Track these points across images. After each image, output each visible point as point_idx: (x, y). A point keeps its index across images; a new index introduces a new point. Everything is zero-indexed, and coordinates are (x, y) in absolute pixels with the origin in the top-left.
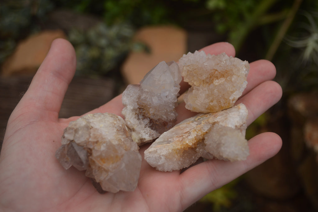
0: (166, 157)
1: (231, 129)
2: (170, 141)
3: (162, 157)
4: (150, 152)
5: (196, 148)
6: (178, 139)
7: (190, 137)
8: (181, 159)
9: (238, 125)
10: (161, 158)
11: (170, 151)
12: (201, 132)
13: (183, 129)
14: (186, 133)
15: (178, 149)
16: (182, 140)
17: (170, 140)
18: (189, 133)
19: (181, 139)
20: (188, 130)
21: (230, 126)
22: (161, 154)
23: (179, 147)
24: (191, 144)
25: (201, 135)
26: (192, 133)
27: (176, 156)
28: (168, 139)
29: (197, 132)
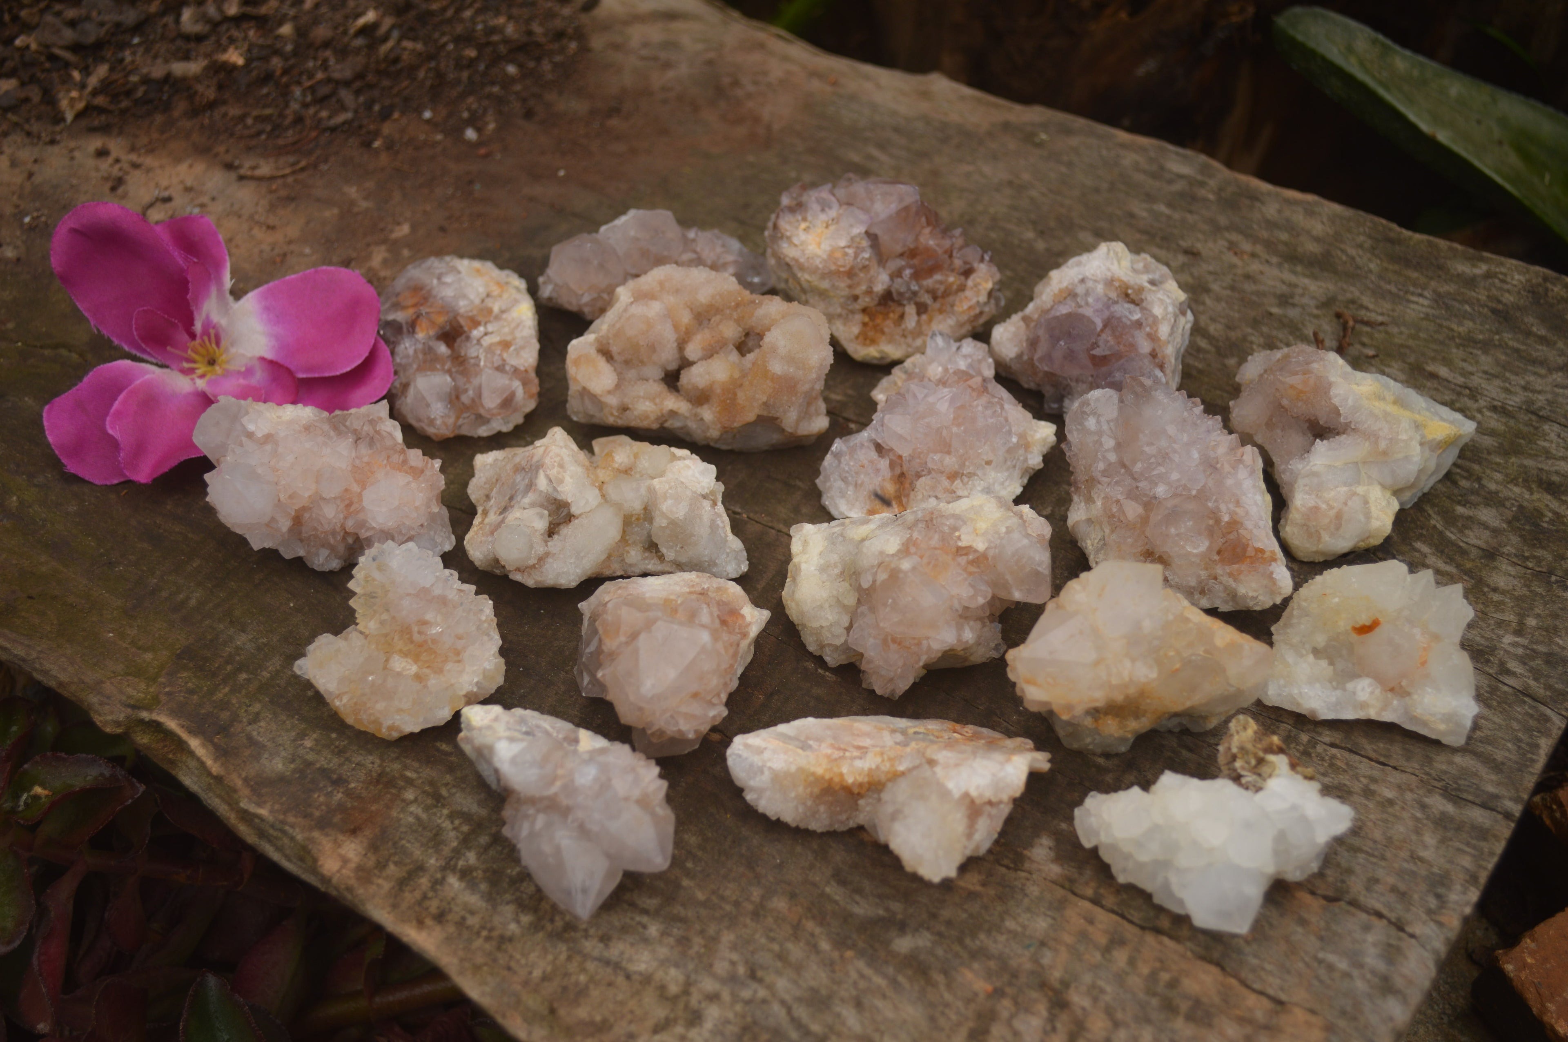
0: (777, 778)
1: (945, 794)
2: (810, 747)
3: (767, 773)
4: (747, 746)
5: (860, 795)
6: (829, 751)
7: (859, 764)
8: (809, 803)
9: (974, 793)
10: (762, 773)
11: (793, 768)
12: (892, 766)
13: (858, 735)
14: (859, 748)
15: (813, 774)
16: (836, 760)
17: (811, 742)
18: (863, 750)
19: (837, 754)
20: (867, 742)
21: (950, 785)
22: (769, 764)
23: (820, 771)
24: (850, 780)
25: (888, 772)
26: (870, 755)
27: (801, 789)
28: (808, 738)
29: (883, 761)
